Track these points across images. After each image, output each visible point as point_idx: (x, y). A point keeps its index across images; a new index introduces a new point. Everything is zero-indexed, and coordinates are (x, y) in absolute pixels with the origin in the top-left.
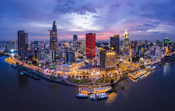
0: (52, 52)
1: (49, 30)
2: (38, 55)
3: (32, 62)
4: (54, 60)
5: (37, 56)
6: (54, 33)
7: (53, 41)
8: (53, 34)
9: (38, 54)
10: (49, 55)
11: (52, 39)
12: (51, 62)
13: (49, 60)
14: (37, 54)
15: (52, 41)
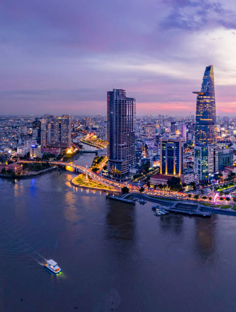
0: (214, 152)
1: (194, 92)
2: (178, 161)
3: (168, 182)
4: (217, 173)
5: (175, 164)
6: (208, 101)
7: (207, 123)
8: (205, 103)
9: (178, 159)
10: (207, 160)
11: (203, 117)
12: (211, 178)
13: (207, 173)
14: (175, 158)
15: (201, 123)
